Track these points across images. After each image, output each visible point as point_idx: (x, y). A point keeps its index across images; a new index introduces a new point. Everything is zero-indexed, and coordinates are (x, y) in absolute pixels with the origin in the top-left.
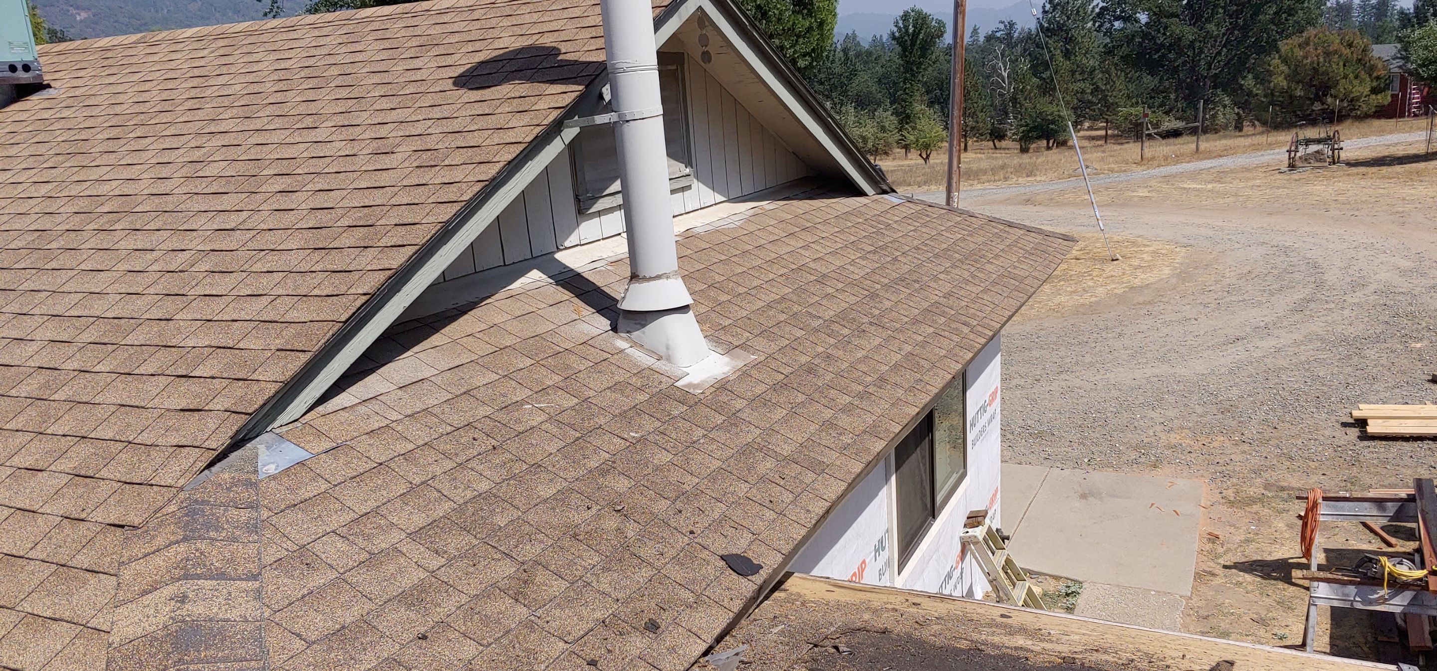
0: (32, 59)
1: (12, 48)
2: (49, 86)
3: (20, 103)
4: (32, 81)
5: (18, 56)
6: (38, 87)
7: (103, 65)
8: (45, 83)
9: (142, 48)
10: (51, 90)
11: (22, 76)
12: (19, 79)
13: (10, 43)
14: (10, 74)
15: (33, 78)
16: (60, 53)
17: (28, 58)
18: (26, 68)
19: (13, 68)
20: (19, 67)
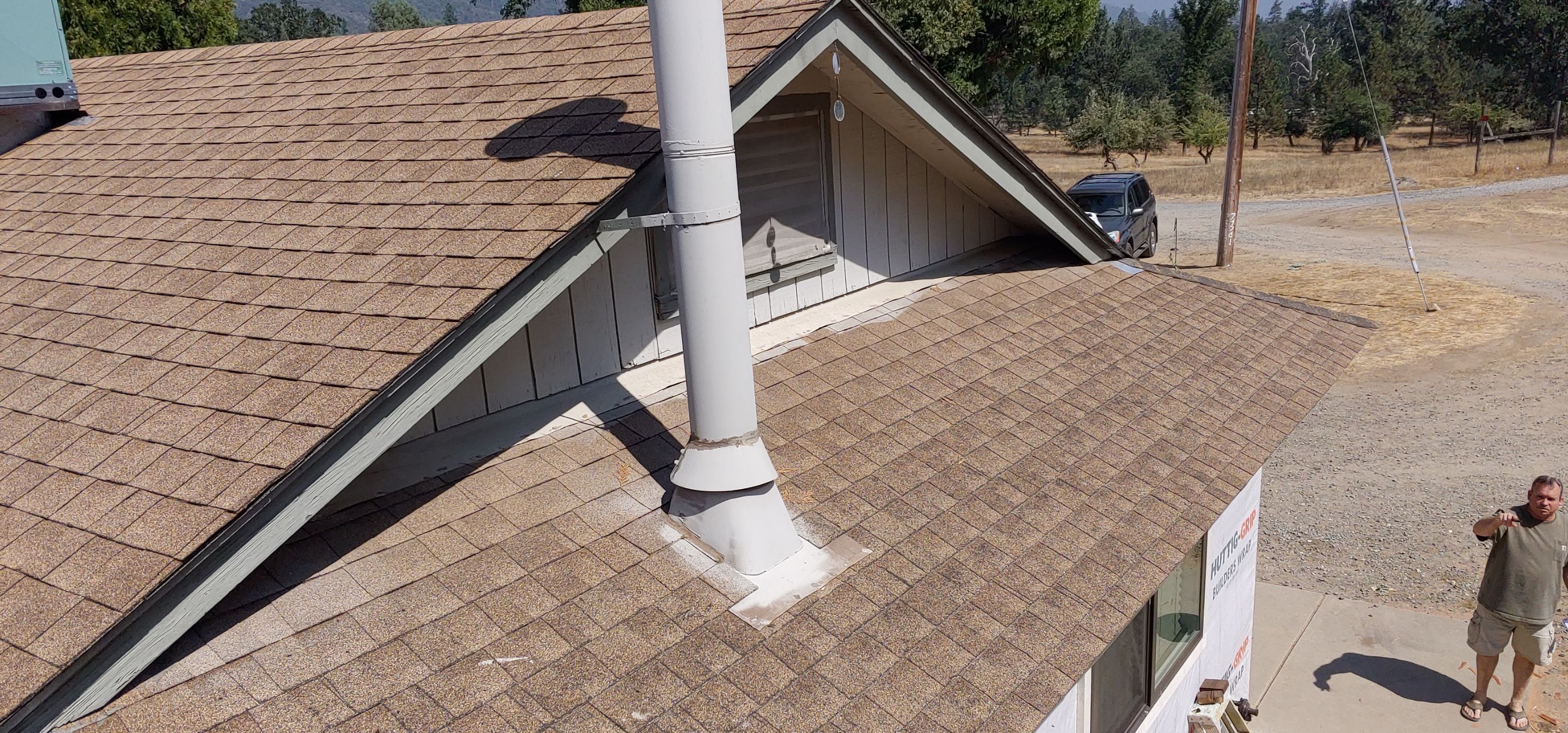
0: (66, 81)
1: (42, 69)
2: (84, 114)
3: (50, 134)
4: (64, 108)
5: (47, 79)
6: (74, 114)
7: (150, 88)
8: (82, 109)
9: (196, 67)
10: (87, 118)
11: (53, 102)
12: (47, 105)
13: (39, 63)
14: (37, 100)
15: (68, 103)
17: (60, 80)
18: (58, 92)
19: (41, 93)
20: (49, 91)
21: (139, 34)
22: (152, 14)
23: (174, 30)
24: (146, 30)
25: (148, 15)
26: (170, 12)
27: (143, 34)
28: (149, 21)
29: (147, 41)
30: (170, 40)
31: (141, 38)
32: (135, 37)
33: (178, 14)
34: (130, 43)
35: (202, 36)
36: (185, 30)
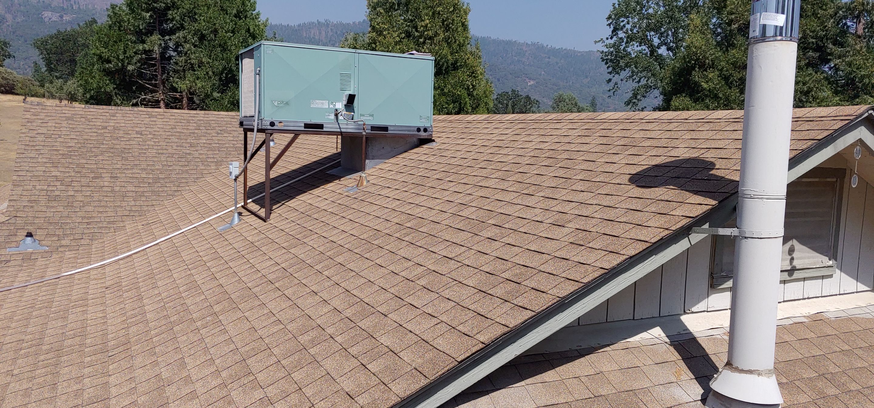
0: (429, 125)
1: (421, 119)
2: (434, 141)
3: (419, 148)
4: (426, 137)
5: (421, 124)
6: (429, 140)
8: (433, 138)
10: (434, 143)
11: (423, 134)
12: (420, 136)
13: (421, 116)
14: (417, 133)
15: (428, 135)
17: (427, 125)
18: (425, 130)
19: (419, 130)
20: (422, 129)
21: (451, 104)
22: (458, 95)
23: (466, 103)
24: (454, 102)
25: (456, 95)
26: (466, 95)
27: (453, 104)
28: (456, 98)
29: (453, 107)
30: (463, 108)
31: (451, 106)
32: (449, 105)
33: (469, 95)
34: (446, 108)
35: (477, 107)
36: (470, 103)
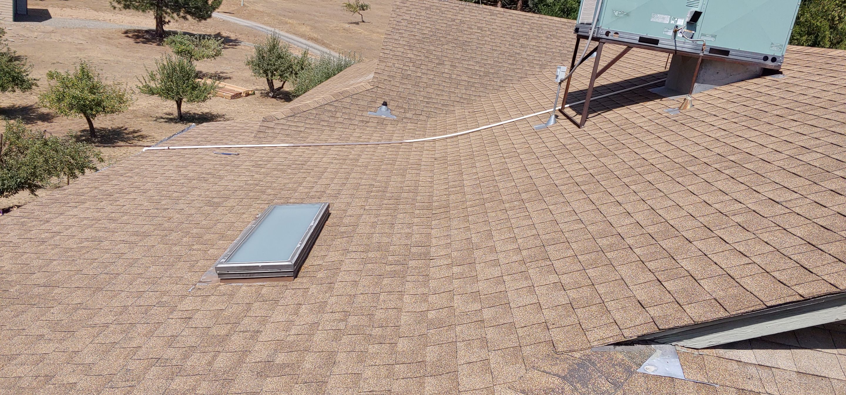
0: (780, 55)
1: (772, 47)
2: (781, 73)
3: (759, 79)
4: (773, 68)
5: (772, 52)
6: (776, 72)
7: (821, 67)
8: (781, 70)
10: (781, 75)
11: (769, 64)
12: (765, 65)
13: (772, 44)
14: (762, 61)
15: (775, 66)
16: (807, 54)
17: (777, 54)
18: (774, 60)
19: (766, 58)
20: (770, 58)
21: (805, 36)
22: (817, 26)
23: (825, 37)
24: (809, 34)
25: (814, 26)
26: (827, 27)
27: (807, 36)
28: (813, 30)
29: (806, 40)
30: (819, 42)
31: (804, 38)
32: (801, 36)
33: (831, 28)
34: (797, 39)
35: (838, 43)
36: (830, 38)
